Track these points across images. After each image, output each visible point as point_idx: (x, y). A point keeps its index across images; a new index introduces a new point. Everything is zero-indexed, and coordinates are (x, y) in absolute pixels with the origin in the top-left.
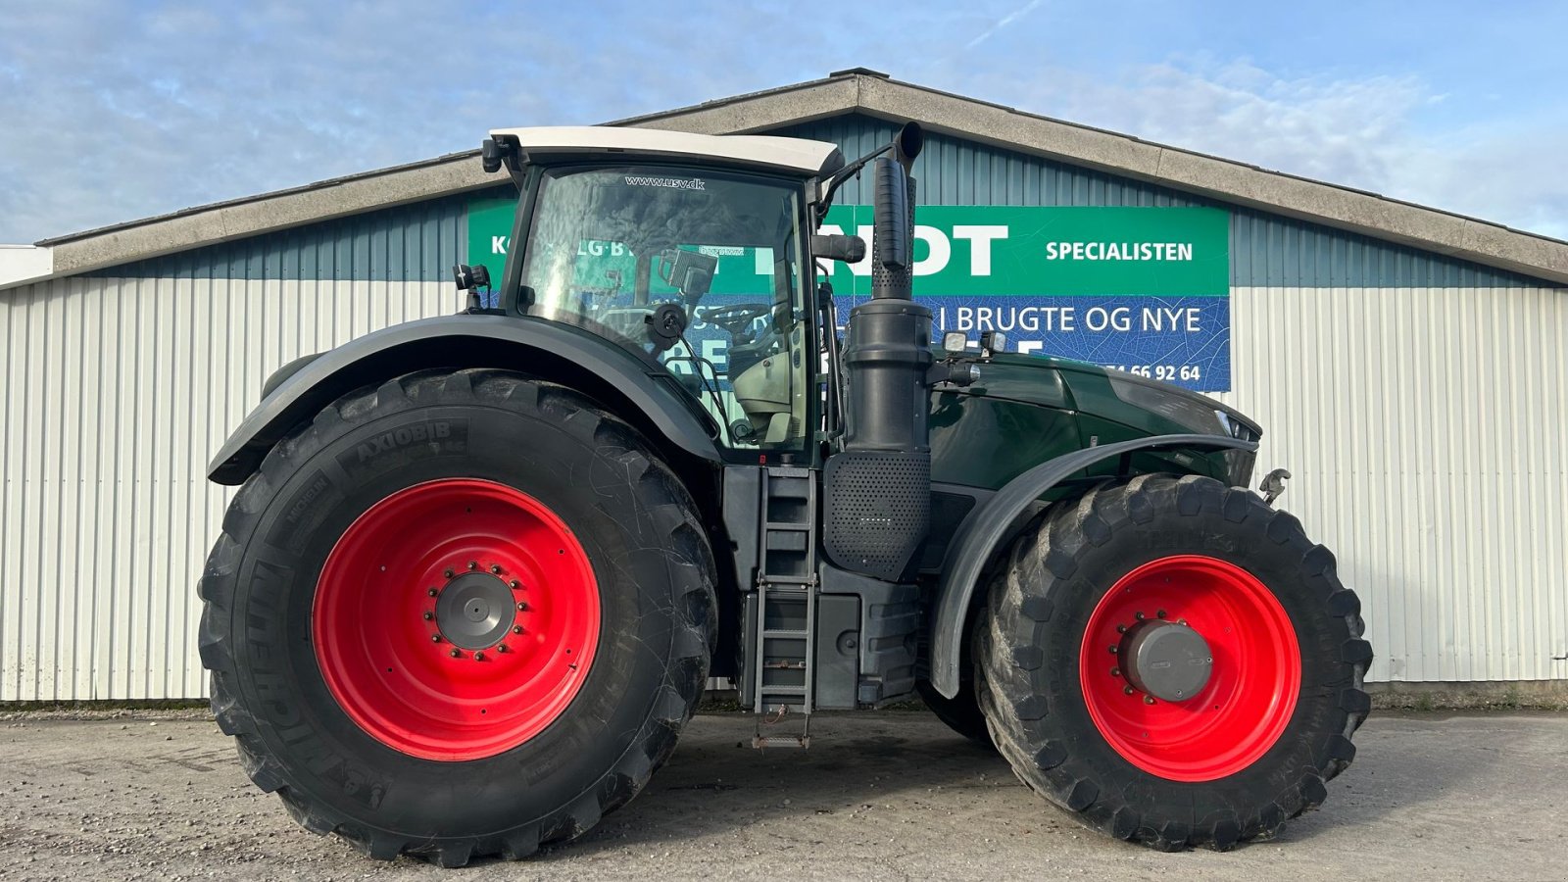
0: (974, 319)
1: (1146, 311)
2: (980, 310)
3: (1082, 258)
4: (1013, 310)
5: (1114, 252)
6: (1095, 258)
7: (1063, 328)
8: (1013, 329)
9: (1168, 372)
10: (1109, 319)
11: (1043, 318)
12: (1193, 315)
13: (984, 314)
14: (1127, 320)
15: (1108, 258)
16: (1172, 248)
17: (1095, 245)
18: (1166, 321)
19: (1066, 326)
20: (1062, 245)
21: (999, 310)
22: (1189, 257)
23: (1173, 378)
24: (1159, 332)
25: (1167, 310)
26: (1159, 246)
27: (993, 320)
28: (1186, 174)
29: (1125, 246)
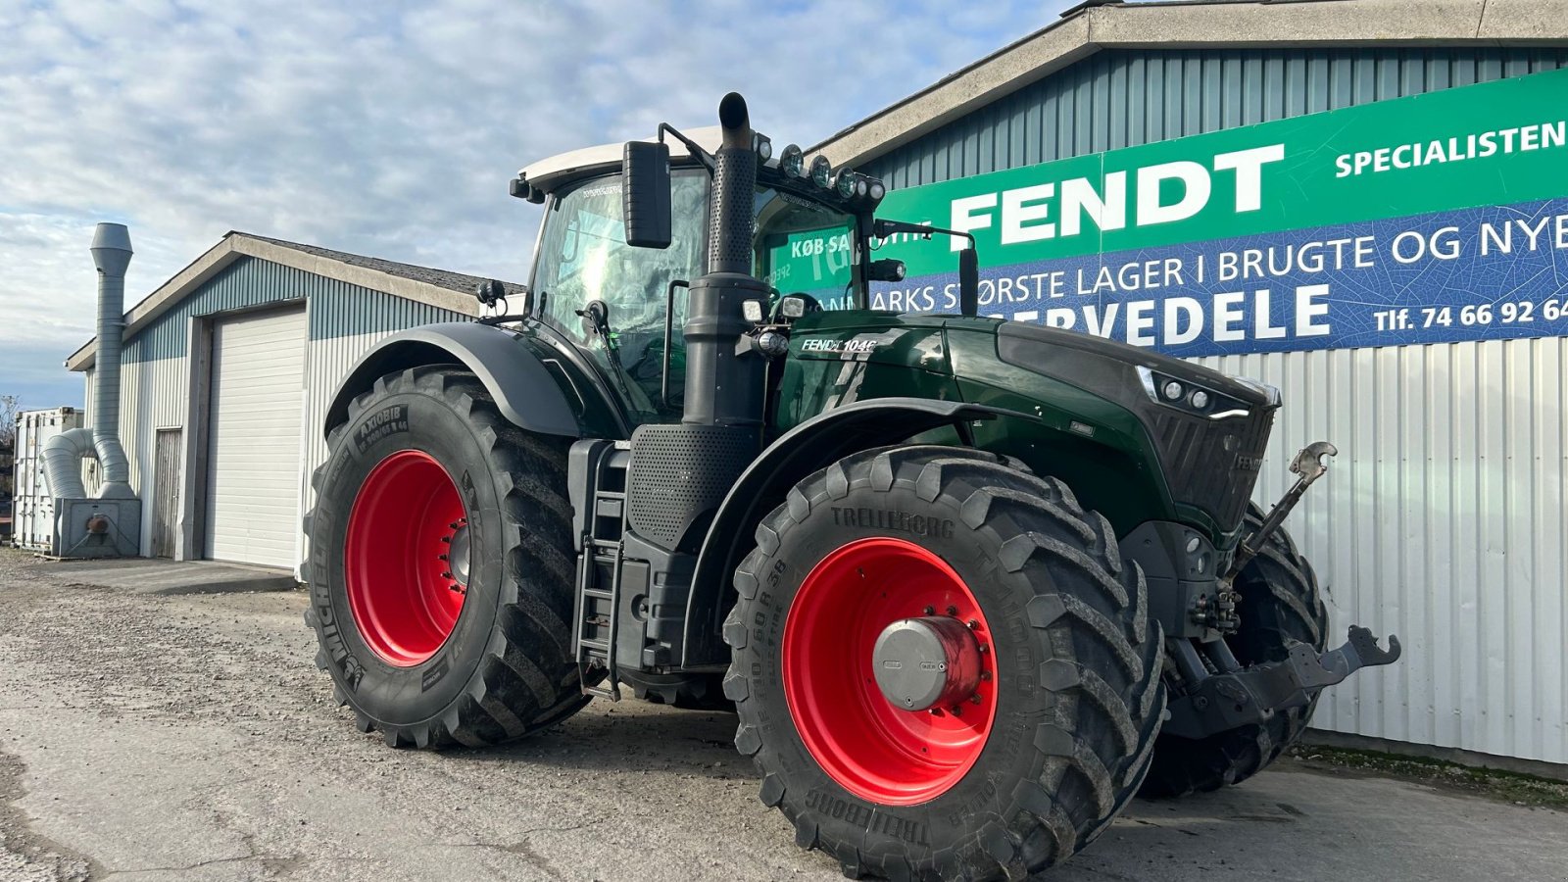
0: (1240, 265)
1: (1487, 228)
2: (1246, 253)
3: (1387, 168)
4: (1290, 248)
5: (1436, 152)
6: (1408, 165)
7: (1358, 264)
8: (1289, 273)
9: (1520, 311)
10: (1427, 245)
11: (1329, 254)
12: (1565, 224)
13: (1252, 258)
14: (1456, 244)
15: (1427, 161)
16: (1531, 133)
17: (1408, 147)
18: (1519, 238)
19: (1362, 261)
20: (1358, 156)
21: (1271, 250)
22: (1560, 141)
23: (1531, 319)
24: (1507, 254)
25: (1521, 223)
26: (1508, 135)
27: (1264, 264)
28: (1526, 25)
29: (1453, 142)
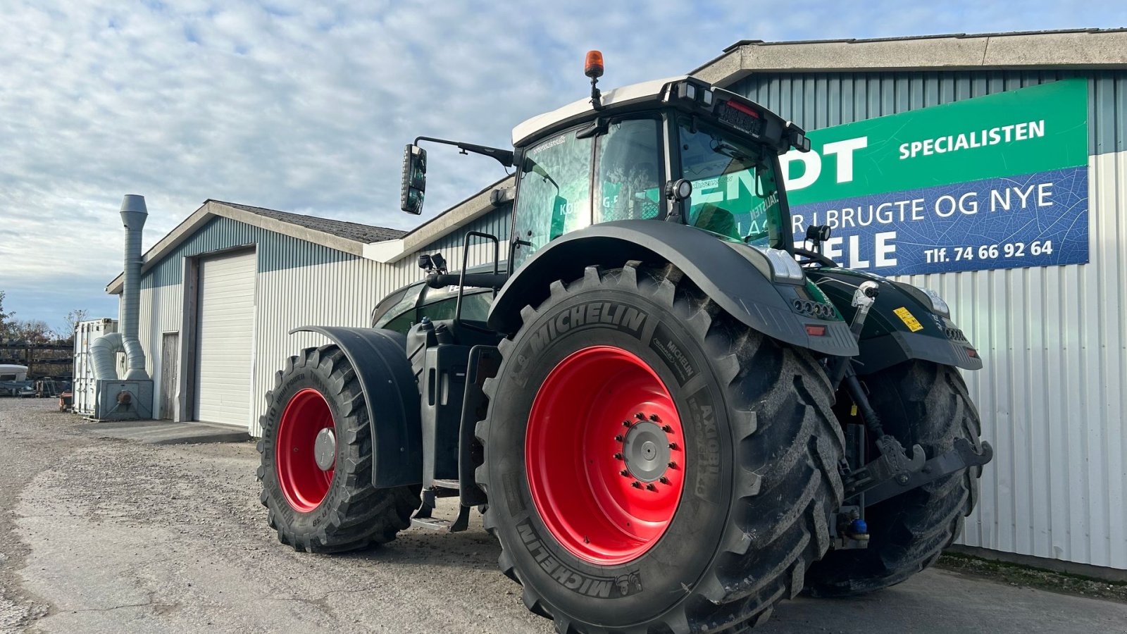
0: (840, 218)
1: (994, 193)
2: (844, 211)
3: (931, 153)
4: (871, 207)
5: (962, 142)
6: (944, 150)
7: (914, 218)
8: (871, 224)
9: (1017, 249)
10: (957, 205)
11: (896, 211)
12: (1045, 190)
13: (848, 214)
14: (975, 204)
15: (956, 148)
16: (1022, 128)
17: (944, 139)
18: (1015, 200)
19: (917, 216)
20: (913, 145)
21: (859, 209)
22: (1041, 133)
23: (1023, 255)
24: (1007, 211)
25: (1016, 189)
26: (1008, 129)
27: (855, 218)
28: (1014, 56)
29: (973, 135)
